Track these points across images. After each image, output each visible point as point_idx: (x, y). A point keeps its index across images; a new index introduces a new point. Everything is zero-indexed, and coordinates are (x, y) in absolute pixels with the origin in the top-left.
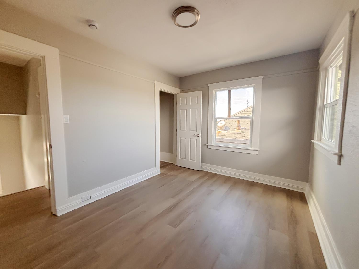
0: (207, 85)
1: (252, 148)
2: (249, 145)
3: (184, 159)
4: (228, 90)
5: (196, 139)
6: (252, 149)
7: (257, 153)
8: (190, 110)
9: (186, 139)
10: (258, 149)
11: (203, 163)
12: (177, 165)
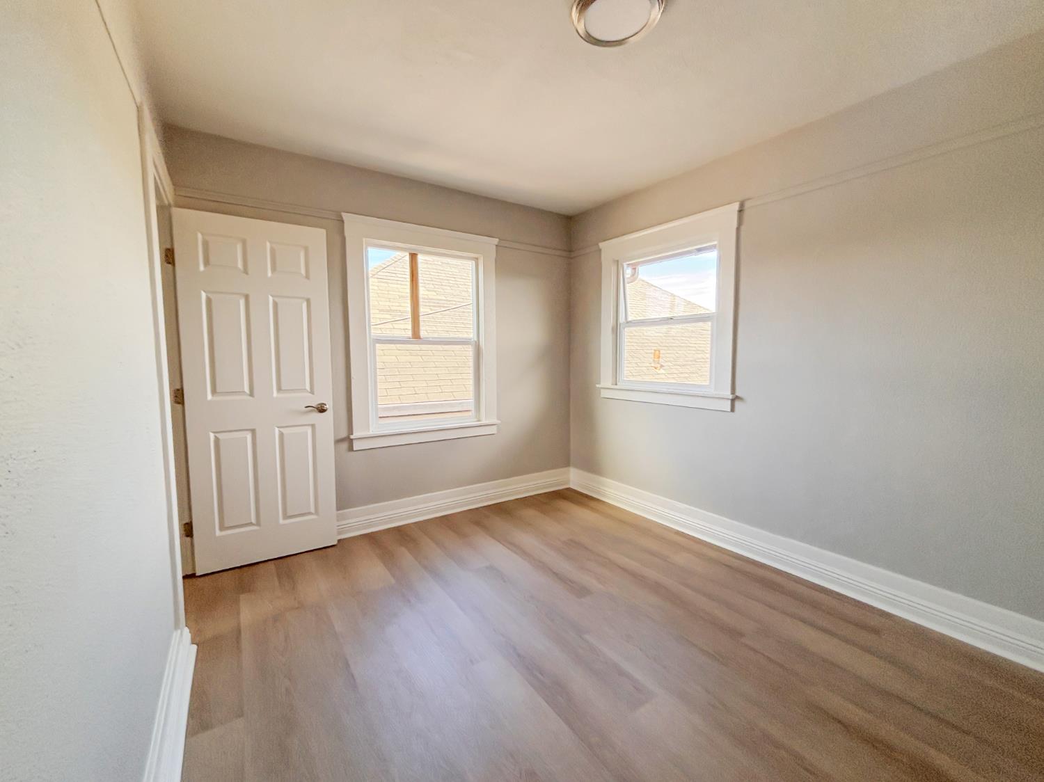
0: (340, 212)
1: (479, 421)
2: (470, 413)
3: (251, 524)
4: (410, 254)
5: (313, 426)
6: (484, 422)
7: (493, 430)
8: (271, 299)
9: (253, 431)
10: (494, 421)
11: (345, 511)
12: (198, 573)
